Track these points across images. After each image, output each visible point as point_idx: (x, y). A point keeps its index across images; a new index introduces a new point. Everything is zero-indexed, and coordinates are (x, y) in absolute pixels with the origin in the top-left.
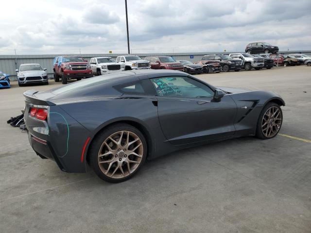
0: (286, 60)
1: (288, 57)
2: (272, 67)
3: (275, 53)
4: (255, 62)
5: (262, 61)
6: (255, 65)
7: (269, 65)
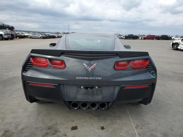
0: (18, 35)
1: (18, 33)
2: (14, 38)
3: (12, 30)
4: (5, 35)
5: (10, 35)
6: (6, 37)
7: (12, 37)
